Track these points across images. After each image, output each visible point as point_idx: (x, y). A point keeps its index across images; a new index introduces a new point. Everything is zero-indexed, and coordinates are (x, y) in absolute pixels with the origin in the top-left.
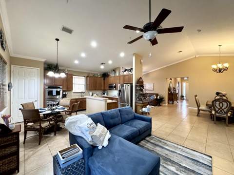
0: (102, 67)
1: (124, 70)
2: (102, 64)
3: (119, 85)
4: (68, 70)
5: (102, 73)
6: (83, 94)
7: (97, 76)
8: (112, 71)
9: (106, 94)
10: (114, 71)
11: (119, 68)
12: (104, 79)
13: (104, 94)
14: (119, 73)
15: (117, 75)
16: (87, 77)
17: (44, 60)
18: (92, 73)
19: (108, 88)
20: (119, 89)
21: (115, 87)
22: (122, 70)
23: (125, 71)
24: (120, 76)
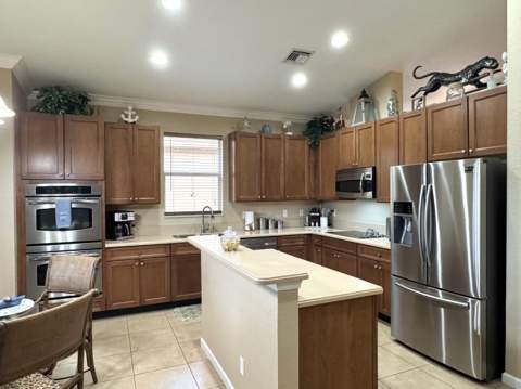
0: (299, 80)
1: (425, 83)
2: (294, 56)
3: (396, 172)
4: (137, 111)
5: (305, 120)
6: (208, 220)
7: (275, 132)
8: (352, 101)
9: (324, 221)
10: (367, 96)
11: (392, 79)
12: (314, 147)
13: (315, 220)
14: (397, 103)
15: (384, 113)
16: (231, 137)
17: (10, 62)
18: (251, 122)
19: (331, 191)
20: (393, 197)
21: (371, 186)
22: (411, 86)
23: (435, 87)
24: (399, 120)
